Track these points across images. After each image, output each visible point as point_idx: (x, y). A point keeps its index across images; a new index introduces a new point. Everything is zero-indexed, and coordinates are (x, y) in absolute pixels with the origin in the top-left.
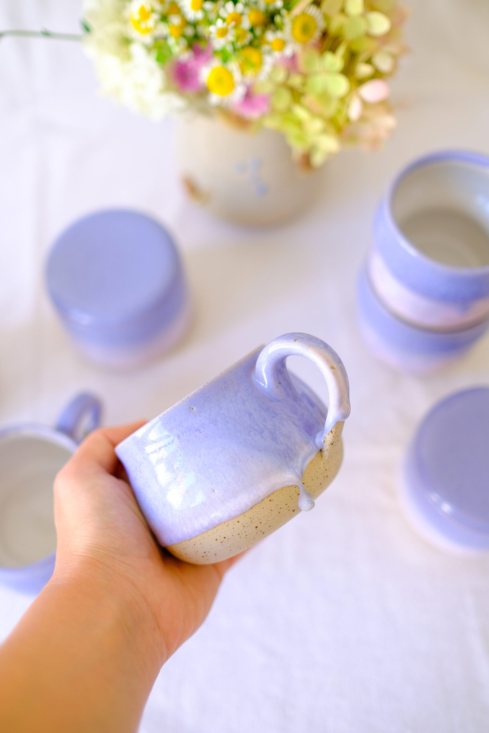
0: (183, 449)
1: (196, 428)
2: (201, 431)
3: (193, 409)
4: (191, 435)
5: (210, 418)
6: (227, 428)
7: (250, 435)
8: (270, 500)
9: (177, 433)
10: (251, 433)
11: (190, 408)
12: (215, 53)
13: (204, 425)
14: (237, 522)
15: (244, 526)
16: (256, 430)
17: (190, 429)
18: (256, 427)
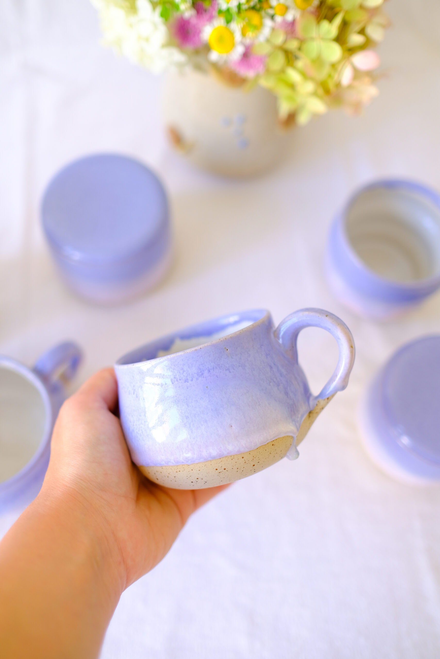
0: (211, 383)
1: (226, 367)
2: (231, 371)
3: (227, 350)
4: (221, 372)
5: (240, 361)
6: (253, 374)
7: (270, 385)
8: (273, 445)
9: (208, 367)
10: (271, 384)
11: (225, 348)
12: (220, 12)
13: (235, 366)
14: (242, 458)
15: (245, 463)
16: (274, 382)
17: (221, 367)
18: (275, 380)
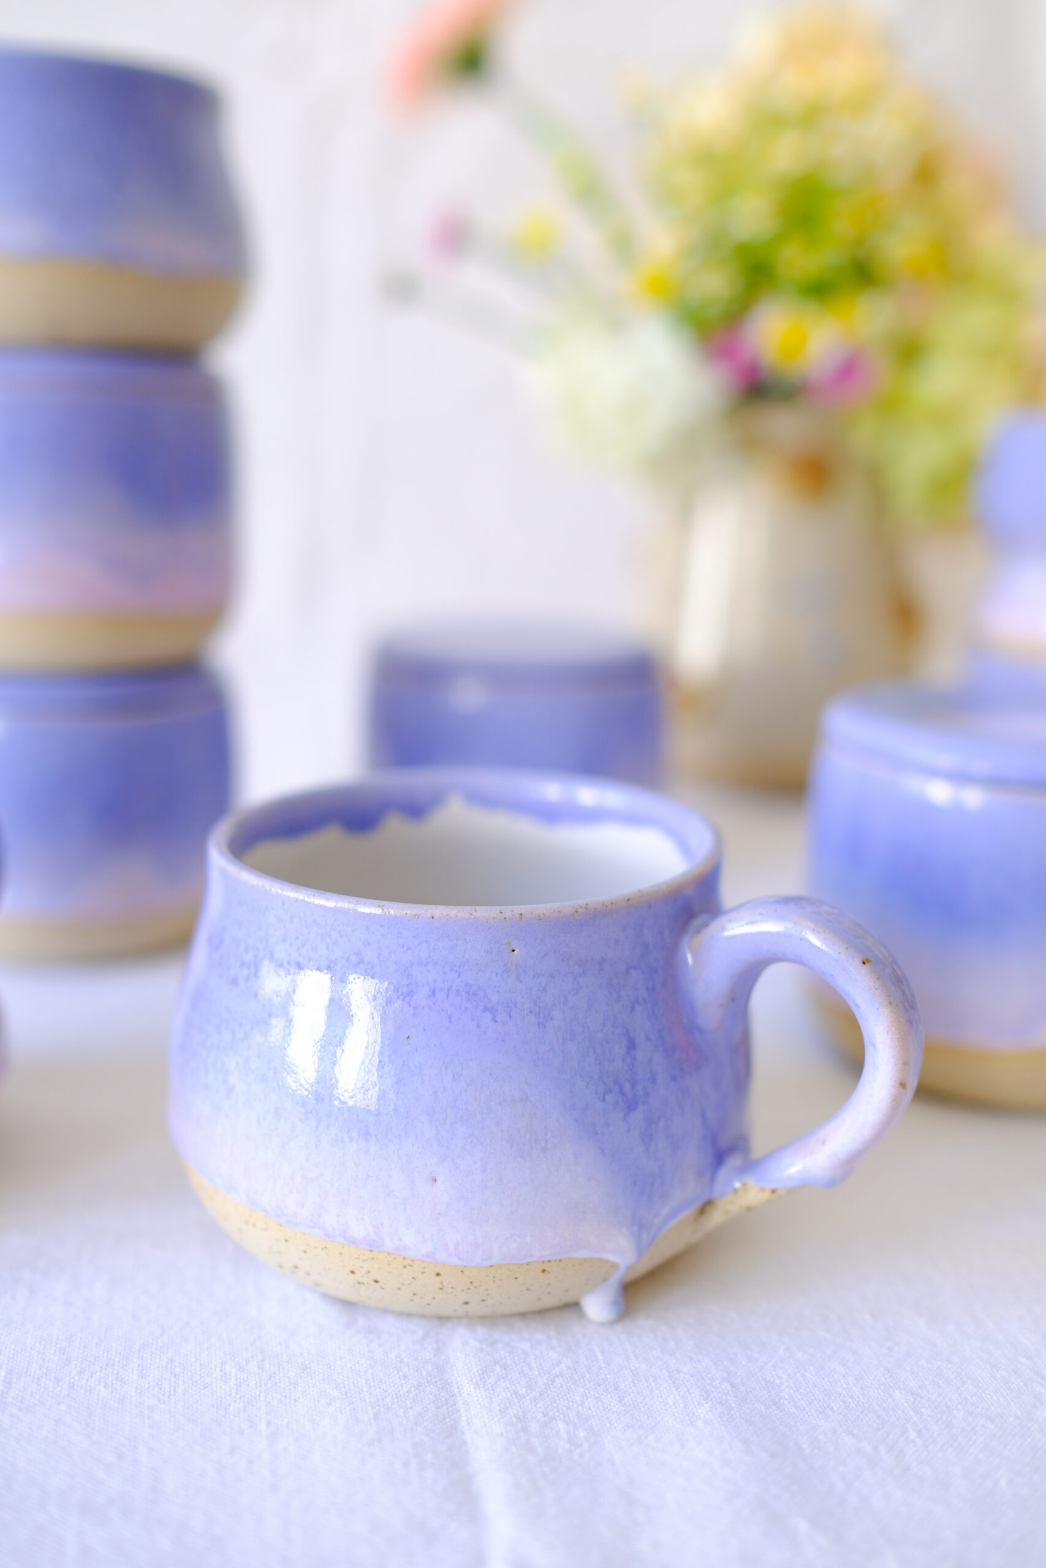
0: (424, 1030)
1: (490, 1001)
2: (498, 1019)
3: (513, 951)
4: (466, 1009)
5: (539, 998)
6: (563, 1052)
7: (604, 1100)
8: (544, 1271)
9: (435, 981)
10: (609, 1097)
11: (509, 944)
13: (516, 1007)
14: (434, 1274)
15: (441, 1289)
16: (623, 1094)
17: (475, 994)
18: (627, 1087)
